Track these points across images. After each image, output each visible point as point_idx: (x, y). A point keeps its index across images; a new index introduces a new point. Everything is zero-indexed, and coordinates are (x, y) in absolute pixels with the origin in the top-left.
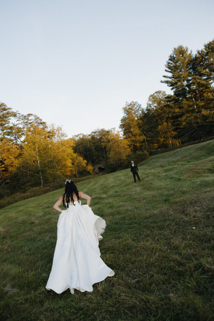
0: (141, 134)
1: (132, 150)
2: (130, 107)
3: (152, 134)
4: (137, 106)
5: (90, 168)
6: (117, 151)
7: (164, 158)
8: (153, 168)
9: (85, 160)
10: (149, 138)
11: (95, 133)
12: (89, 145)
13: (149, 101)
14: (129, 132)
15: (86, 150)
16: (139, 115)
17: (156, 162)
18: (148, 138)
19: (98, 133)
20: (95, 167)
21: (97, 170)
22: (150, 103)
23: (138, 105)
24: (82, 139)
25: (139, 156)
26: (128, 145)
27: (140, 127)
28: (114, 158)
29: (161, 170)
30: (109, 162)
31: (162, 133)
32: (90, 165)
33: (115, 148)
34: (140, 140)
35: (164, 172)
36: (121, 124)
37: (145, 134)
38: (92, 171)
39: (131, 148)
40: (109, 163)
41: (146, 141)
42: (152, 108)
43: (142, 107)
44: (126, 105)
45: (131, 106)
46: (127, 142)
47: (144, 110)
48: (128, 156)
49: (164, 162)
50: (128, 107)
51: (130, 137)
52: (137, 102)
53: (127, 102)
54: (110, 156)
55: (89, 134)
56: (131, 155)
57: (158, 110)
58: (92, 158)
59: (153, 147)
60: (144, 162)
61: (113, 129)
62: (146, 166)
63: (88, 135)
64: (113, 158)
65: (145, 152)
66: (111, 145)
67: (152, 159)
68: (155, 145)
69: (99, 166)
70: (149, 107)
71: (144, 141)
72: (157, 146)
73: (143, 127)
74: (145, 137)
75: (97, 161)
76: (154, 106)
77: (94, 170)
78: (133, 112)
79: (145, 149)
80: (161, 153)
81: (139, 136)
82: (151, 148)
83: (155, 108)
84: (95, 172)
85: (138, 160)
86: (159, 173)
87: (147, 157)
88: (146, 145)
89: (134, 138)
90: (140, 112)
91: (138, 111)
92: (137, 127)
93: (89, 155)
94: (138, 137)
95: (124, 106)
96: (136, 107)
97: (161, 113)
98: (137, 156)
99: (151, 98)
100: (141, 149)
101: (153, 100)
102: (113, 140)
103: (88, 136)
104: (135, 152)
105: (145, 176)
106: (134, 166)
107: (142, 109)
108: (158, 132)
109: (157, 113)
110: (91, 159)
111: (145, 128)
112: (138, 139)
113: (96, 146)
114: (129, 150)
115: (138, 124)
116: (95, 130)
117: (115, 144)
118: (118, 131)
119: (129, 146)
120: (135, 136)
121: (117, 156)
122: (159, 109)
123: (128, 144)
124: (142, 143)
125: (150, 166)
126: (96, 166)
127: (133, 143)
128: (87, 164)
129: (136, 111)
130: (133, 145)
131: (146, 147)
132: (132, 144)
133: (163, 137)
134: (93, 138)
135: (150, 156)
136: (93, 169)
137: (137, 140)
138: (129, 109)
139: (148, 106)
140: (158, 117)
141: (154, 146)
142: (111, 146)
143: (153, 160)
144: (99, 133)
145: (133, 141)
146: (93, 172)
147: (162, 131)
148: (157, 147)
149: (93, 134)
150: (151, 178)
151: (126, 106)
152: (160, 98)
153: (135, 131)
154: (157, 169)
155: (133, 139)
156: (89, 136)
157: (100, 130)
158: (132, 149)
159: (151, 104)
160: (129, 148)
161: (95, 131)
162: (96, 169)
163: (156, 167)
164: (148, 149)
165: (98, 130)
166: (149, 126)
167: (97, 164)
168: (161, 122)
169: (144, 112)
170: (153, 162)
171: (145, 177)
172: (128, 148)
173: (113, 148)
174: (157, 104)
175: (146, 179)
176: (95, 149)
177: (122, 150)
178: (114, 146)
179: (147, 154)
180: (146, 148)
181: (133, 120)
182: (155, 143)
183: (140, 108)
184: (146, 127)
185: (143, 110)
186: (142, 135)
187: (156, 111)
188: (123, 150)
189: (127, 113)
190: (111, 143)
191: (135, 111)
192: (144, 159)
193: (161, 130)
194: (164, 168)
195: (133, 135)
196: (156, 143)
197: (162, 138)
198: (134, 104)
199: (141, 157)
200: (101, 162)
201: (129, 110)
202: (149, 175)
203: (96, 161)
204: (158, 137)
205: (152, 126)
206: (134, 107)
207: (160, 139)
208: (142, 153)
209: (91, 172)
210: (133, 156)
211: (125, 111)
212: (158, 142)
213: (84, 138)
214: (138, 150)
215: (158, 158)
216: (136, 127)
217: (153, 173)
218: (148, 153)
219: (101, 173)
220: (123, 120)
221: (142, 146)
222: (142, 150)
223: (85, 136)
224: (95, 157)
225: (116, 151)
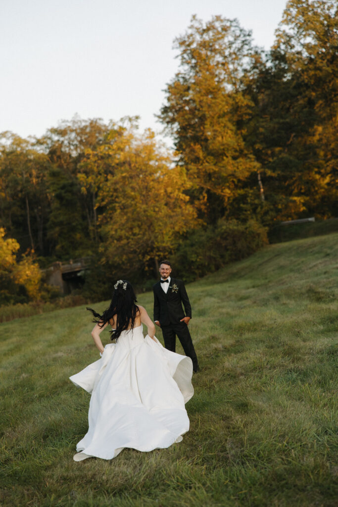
0: (241, 151)
1: (200, 214)
2: (206, 37)
3: (284, 155)
4: (236, 38)
5: (28, 272)
6: (138, 213)
7: (327, 255)
8: (277, 298)
9: (12, 237)
10: (274, 169)
11: (62, 133)
12: (34, 180)
13: (283, 22)
14: (196, 139)
15: (23, 201)
16: (241, 74)
17: (292, 271)
18: (269, 168)
19: (73, 135)
20: (52, 268)
21: (57, 282)
22: (289, 29)
23: (238, 32)
24: (8, 154)
25: (225, 239)
26: (186, 192)
27: (239, 124)
28: (124, 242)
29: (308, 316)
30: (102, 255)
31: (326, 155)
32: (31, 259)
33: (134, 198)
34: (238, 174)
35: (321, 327)
36: (167, 104)
37: (259, 151)
38: (37, 287)
39: (197, 202)
40: (103, 260)
41: (262, 180)
42: (293, 50)
43: (253, 44)
44: (192, 27)
45: (211, 33)
46: (185, 178)
47: (263, 55)
48: (185, 236)
49: (325, 273)
50: (198, 38)
51: (197, 160)
52: (235, 20)
53: (194, 17)
54: (110, 229)
55: (39, 136)
56: (193, 233)
57: (319, 62)
58: (45, 235)
59: (287, 207)
60: (245, 263)
61: (130, 120)
62: (248, 282)
63: (34, 141)
64: (120, 239)
65: (253, 224)
66: (118, 186)
67: (278, 254)
68: (295, 201)
69: (66, 266)
70: (283, 47)
71: (251, 181)
72: (304, 204)
73: (252, 124)
74: (257, 165)
75: (62, 247)
76: (303, 45)
77: (43, 280)
78: (219, 58)
79: (254, 211)
80: (316, 234)
81: (234, 158)
82: (278, 211)
83: (305, 54)
84: (48, 291)
85: (222, 256)
86: (298, 335)
87: (257, 246)
88: (258, 196)
89: (215, 165)
90: (246, 62)
91: (236, 56)
92: (230, 121)
93: (34, 219)
94: (231, 162)
95: (183, 34)
96: (231, 39)
97: (328, 74)
98: (219, 238)
99: (294, 11)
100: (237, 210)
101: (301, 19)
102: (127, 167)
103: (33, 145)
104: (213, 221)
105: (228, 341)
106: (170, 290)
107: (253, 52)
108: (311, 150)
109: (312, 73)
110: (40, 234)
111: (261, 130)
112: (230, 168)
113: (63, 188)
114: (189, 209)
115: (236, 108)
116: (64, 121)
117: (134, 185)
118: (149, 129)
119: (193, 195)
120: (218, 155)
121: (136, 231)
122: (323, 56)
123: (189, 185)
124: (243, 187)
125: (265, 287)
126: (57, 266)
127: (208, 186)
128: (19, 256)
129: (230, 54)
130: (208, 192)
131: (261, 204)
132: (202, 188)
133: (329, 169)
134: (55, 153)
135: (271, 243)
136: (39, 276)
137: (225, 175)
138: (203, 45)
139: (279, 42)
140: (314, 90)
141: (291, 204)
142: (116, 190)
143: (282, 261)
144: (78, 134)
145: (209, 176)
146: (40, 290)
147: (327, 145)
148: (303, 209)
149: (56, 138)
150: (254, 355)
151: (190, 31)
152: (330, 17)
153: (220, 139)
154: (292, 303)
155: (210, 167)
156: (39, 142)
157: (84, 124)
158: (203, 207)
159: (290, 37)
160: (191, 202)
161: (63, 128)
162: (52, 280)
163: (288, 296)
164: (266, 213)
165: (74, 122)
166: (276, 120)
167: (59, 258)
168: (328, 110)
169: (262, 64)
170: (282, 268)
171: (227, 350)
172: (186, 203)
173: (126, 196)
174: (318, 38)
175: (230, 362)
176: (59, 197)
177: (160, 210)
178: (129, 190)
179: (259, 235)
180: (259, 209)
181: (214, 91)
182: (296, 191)
183: (246, 47)
184: (265, 126)
185: (256, 56)
186: (246, 155)
187: (311, 66)
188: (165, 210)
189: (194, 61)
190: (118, 177)
191: (225, 57)
192: (249, 252)
193: (325, 141)
194: (324, 306)
195: (209, 153)
196: (299, 194)
197: (323, 176)
198: (225, 29)
199: (234, 243)
200: (77, 253)
201: (203, 52)
202: (247, 335)
203: (58, 247)
204: (309, 169)
205: (288, 120)
206: (223, 37)
207: (318, 177)
208: (241, 228)
209: (31, 289)
210: (203, 238)
211: (185, 51)
212: (309, 188)
213: (19, 149)
214: (227, 213)
215: (302, 252)
216: (225, 120)
217: (270, 330)
218: (263, 230)
219: (68, 299)
220: (177, 90)
221: (243, 198)
222: (242, 217)
223: (24, 145)
224: (57, 229)
225: (134, 210)
